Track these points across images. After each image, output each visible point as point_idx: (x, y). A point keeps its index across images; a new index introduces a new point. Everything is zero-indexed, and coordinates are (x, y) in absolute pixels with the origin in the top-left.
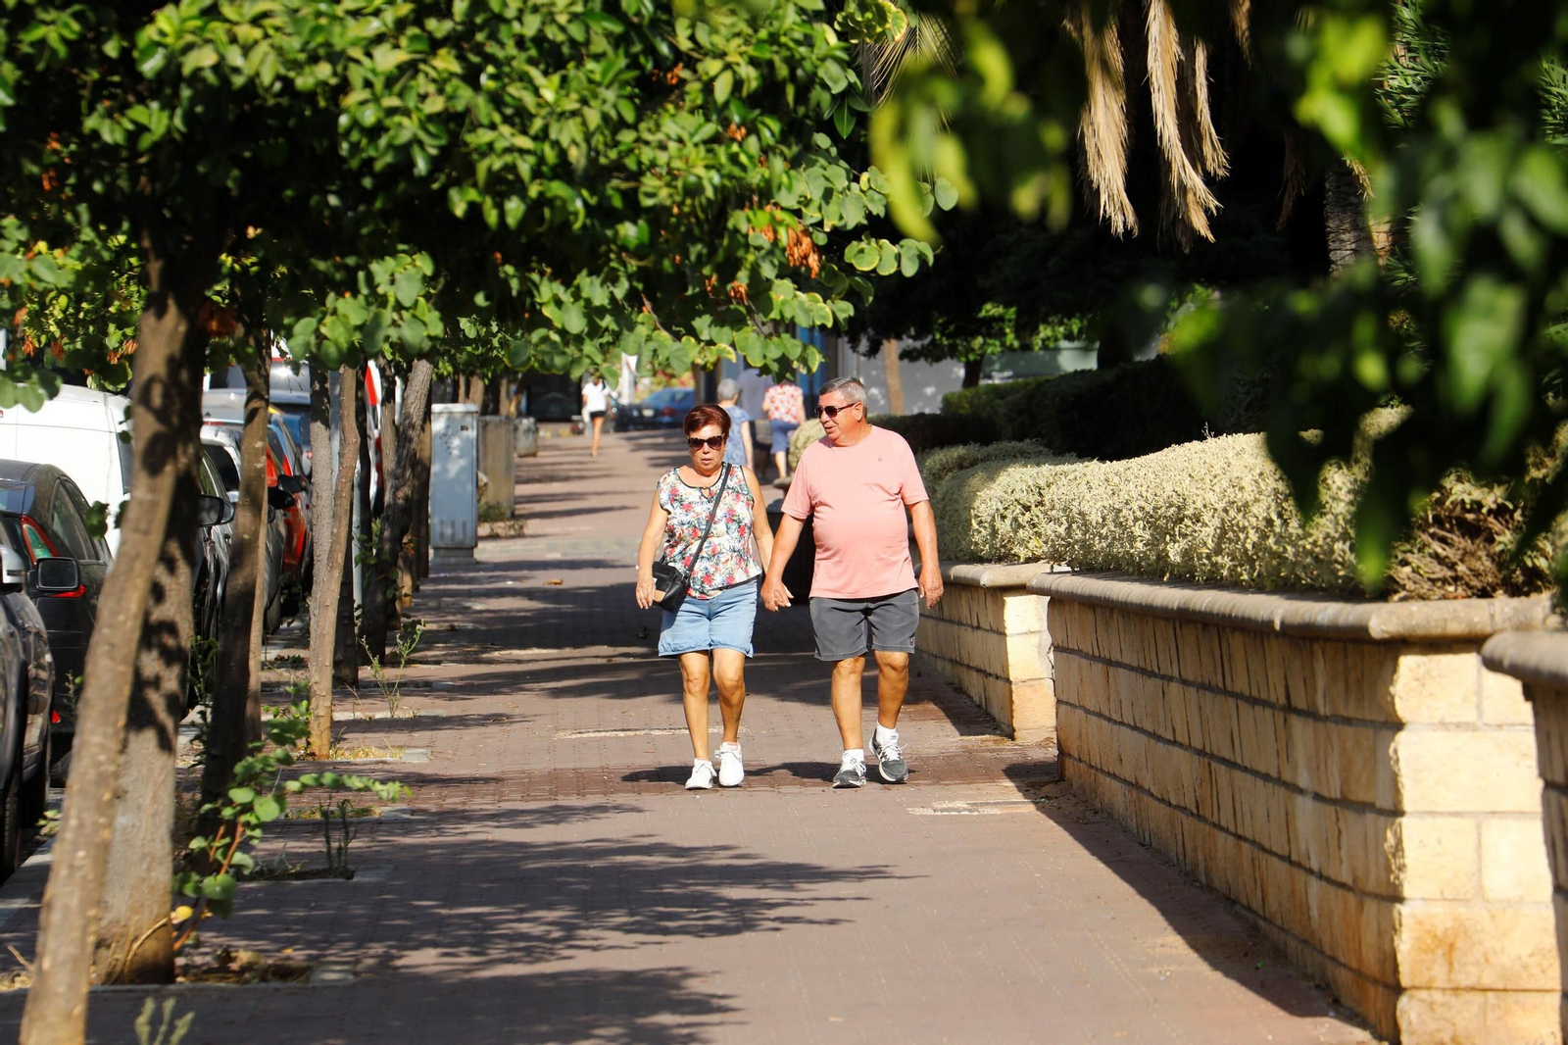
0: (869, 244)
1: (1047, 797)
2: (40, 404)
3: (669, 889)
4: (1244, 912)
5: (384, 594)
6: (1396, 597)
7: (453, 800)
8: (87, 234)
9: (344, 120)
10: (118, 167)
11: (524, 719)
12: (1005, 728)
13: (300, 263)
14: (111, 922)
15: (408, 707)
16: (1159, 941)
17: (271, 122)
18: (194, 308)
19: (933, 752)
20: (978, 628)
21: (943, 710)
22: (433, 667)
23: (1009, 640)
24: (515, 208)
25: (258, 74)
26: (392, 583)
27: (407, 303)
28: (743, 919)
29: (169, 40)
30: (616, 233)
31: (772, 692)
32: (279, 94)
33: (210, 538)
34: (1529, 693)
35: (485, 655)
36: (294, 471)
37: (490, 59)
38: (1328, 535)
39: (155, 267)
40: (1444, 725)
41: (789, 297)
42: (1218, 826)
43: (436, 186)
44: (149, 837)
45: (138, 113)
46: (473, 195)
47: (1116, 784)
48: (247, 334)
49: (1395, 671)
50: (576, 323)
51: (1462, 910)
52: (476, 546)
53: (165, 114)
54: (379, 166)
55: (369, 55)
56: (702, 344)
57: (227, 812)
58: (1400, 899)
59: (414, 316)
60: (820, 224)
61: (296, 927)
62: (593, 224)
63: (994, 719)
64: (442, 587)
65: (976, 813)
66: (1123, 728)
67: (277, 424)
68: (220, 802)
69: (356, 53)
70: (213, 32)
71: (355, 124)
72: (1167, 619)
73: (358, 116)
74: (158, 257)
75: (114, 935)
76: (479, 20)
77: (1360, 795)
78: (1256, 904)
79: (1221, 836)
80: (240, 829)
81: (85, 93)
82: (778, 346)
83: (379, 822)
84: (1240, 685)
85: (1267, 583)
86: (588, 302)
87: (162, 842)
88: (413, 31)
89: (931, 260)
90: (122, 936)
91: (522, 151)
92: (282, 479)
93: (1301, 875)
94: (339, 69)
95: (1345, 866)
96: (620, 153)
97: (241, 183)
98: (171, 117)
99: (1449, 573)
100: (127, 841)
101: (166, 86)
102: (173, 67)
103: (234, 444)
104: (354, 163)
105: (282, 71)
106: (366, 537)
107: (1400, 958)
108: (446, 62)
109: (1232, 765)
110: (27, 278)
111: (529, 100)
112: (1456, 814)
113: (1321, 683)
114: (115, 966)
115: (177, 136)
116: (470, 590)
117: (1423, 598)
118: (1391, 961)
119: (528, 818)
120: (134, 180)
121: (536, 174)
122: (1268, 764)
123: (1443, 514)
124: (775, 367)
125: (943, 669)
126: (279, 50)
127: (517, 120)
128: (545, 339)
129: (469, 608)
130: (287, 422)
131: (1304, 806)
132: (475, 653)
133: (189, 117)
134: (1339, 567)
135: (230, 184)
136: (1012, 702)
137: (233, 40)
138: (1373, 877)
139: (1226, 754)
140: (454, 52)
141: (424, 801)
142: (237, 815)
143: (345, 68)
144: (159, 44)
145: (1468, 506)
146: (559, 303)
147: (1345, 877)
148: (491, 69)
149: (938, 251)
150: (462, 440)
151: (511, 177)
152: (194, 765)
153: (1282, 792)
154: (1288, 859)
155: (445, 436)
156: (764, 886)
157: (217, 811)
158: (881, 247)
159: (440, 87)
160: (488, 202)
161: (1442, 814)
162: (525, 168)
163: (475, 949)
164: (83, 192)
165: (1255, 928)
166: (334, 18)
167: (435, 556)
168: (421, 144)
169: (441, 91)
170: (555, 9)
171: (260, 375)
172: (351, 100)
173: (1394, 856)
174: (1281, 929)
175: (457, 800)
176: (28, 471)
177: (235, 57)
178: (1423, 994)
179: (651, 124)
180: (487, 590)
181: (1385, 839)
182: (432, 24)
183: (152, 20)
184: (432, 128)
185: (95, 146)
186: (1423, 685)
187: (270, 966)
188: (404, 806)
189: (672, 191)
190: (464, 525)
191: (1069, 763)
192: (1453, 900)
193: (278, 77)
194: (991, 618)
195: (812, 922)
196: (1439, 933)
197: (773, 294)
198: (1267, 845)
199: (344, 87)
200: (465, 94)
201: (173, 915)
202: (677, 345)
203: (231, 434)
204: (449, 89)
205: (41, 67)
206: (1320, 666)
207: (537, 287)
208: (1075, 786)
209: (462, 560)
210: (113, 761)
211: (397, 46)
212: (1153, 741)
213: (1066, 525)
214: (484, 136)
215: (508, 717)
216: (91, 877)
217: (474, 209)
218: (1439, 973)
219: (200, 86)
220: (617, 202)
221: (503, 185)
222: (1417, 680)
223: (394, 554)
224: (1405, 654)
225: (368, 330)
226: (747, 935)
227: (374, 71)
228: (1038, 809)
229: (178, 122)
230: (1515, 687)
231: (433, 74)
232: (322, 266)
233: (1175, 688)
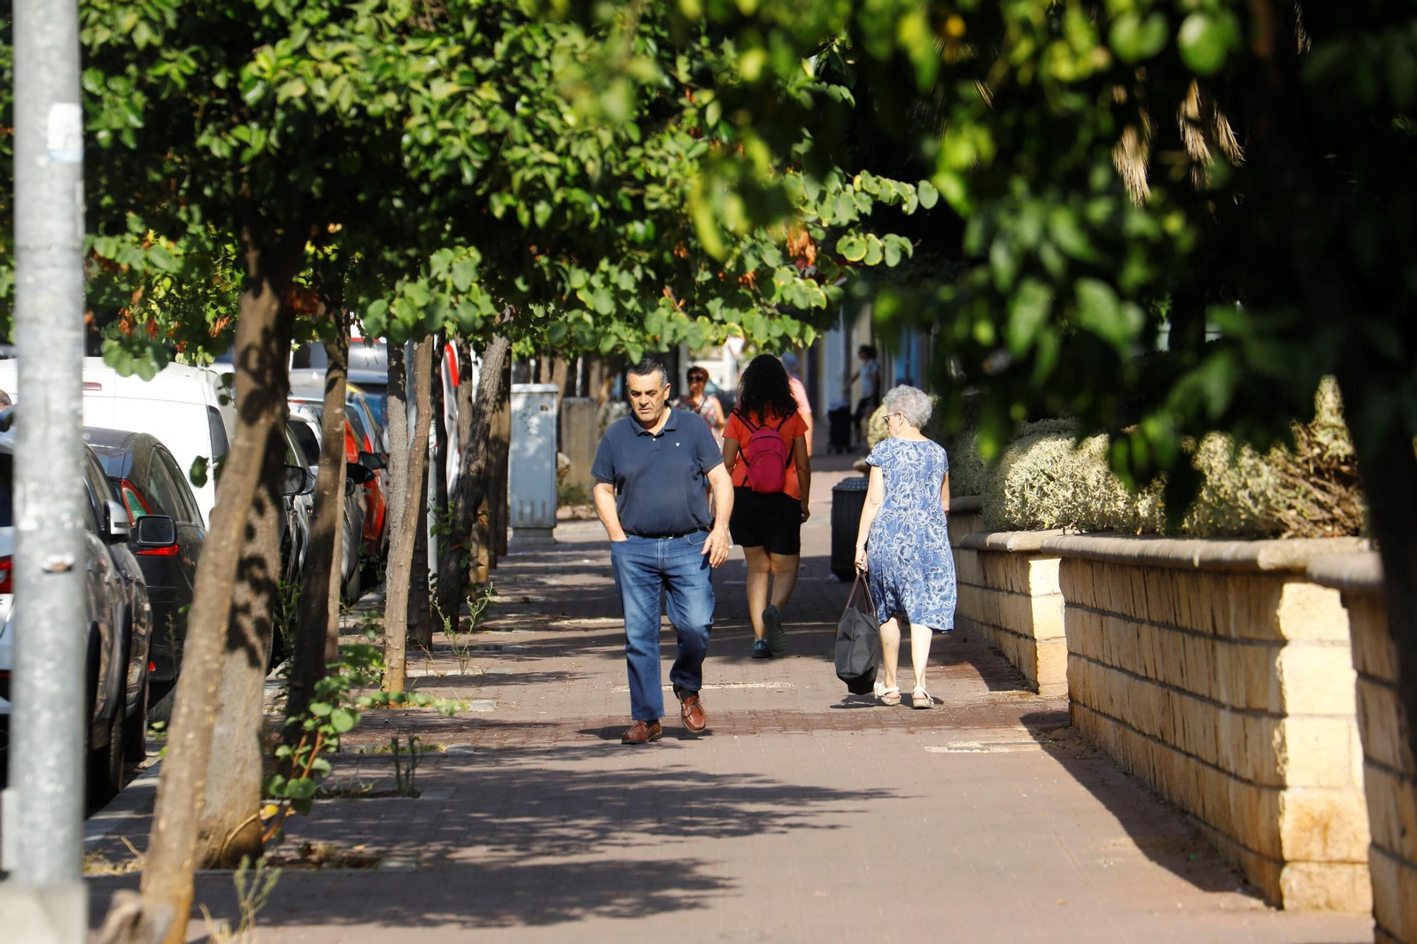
0: (858, 238)
1: (1056, 740)
2: (152, 375)
3: (694, 805)
4: (1193, 821)
5: (458, 563)
6: (1284, 536)
7: (513, 740)
8: (195, 228)
9: (406, 140)
10: (224, 175)
11: (584, 676)
12: (1032, 683)
13: (372, 255)
14: (209, 817)
15: (476, 667)
16: (1113, 841)
17: (348, 139)
18: (283, 289)
19: (961, 704)
20: (1012, 592)
21: (979, 670)
22: (504, 633)
23: (1034, 601)
24: (543, 210)
25: (337, 102)
26: (464, 553)
27: (463, 288)
28: (754, 825)
29: (267, 75)
30: (626, 232)
31: (822, 654)
32: (356, 117)
33: (292, 508)
34: (1345, 602)
35: (555, 624)
36: (374, 448)
37: (525, 91)
38: (1235, 485)
39: (252, 256)
40: (1321, 642)
41: (789, 283)
42: (1174, 747)
43: (480, 192)
44: (242, 744)
45: (241, 132)
46: (509, 200)
47: (1110, 723)
48: (328, 312)
49: (1280, 596)
50: (605, 305)
51: (1335, 796)
52: (555, 526)
53: (263, 133)
54: (434, 176)
55: (427, 86)
56: (715, 323)
57: (309, 724)
58: (1284, 787)
59: (469, 300)
60: (819, 221)
61: (366, 831)
62: (608, 223)
63: (1024, 677)
64: (519, 565)
65: (986, 752)
66: (1113, 671)
67: (358, 402)
68: (302, 716)
69: (417, 85)
70: (302, 68)
71: (416, 142)
72: (1138, 567)
73: (417, 135)
74: (256, 248)
75: (211, 828)
76: (515, 59)
77: (1258, 703)
78: (1199, 812)
79: (1176, 755)
80: (319, 738)
81: (198, 115)
82: (780, 326)
83: (445, 756)
84: (1185, 621)
85: (1204, 530)
86: (616, 286)
87: (253, 748)
88: (462, 67)
89: (911, 252)
90: (218, 828)
91: (549, 165)
92: (363, 455)
93: (1224, 777)
94: (403, 98)
95: (1250, 766)
96: (629, 166)
97: (323, 188)
98: (268, 136)
99: (1327, 516)
100: (223, 747)
101: (264, 111)
102: (270, 97)
103: (316, 419)
104: (414, 174)
105: (357, 99)
106: (441, 509)
107: (1284, 835)
108: (488, 93)
109: (1181, 691)
110: (145, 265)
111: (555, 123)
112: (1331, 716)
113: (1232, 612)
114: (212, 854)
115: (272, 151)
116: (547, 567)
117: (1306, 536)
118: (1277, 841)
119: (579, 753)
120: (237, 185)
121: (561, 182)
122: (1202, 689)
123: (1323, 466)
124: (777, 343)
125: (988, 635)
126: (355, 83)
127: (546, 139)
128: (579, 320)
129: (543, 583)
130: (367, 401)
131: (1225, 717)
132: (547, 621)
133: (282, 136)
134: (1241, 511)
135: (314, 189)
136: (1037, 659)
137: (318, 74)
138: (1266, 771)
139: (1178, 683)
140: (495, 85)
141: (487, 740)
142: (317, 726)
143: (408, 97)
144: (258, 78)
145: (1342, 460)
146: (591, 288)
147: (1249, 775)
148: (524, 99)
149: (917, 244)
150: (541, 418)
151: (539, 186)
152: (279, 696)
153: (1212, 708)
154: (1216, 767)
155: (524, 415)
156: (782, 803)
157: (299, 724)
158: (868, 241)
159: (484, 110)
160: (522, 205)
161: (1318, 716)
162: (551, 178)
163: (522, 846)
164: (194, 195)
165: (1199, 832)
166: (400, 57)
167: (515, 536)
168: (468, 159)
169: (484, 116)
170: (577, 51)
171: (340, 348)
172: (412, 123)
173: (1280, 751)
174: (1215, 829)
175: (517, 740)
176: (126, 439)
177: (319, 89)
178: (1302, 866)
179: (655, 143)
180: (564, 567)
181: (1273, 738)
182: (478, 62)
183: (252, 58)
184: (477, 146)
185: (206, 158)
186: (1304, 608)
187: (344, 858)
188: (468, 744)
189: (671, 196)
190: (544, 505)
191: (1077, 708)
192: (1328, 788)
193: (354, 105)
194: (1020, 583)
195: (816, 827)
196: (1316, 815)
197: (775, 280)
198: (1203, 757)
199: (407, 112)
200: (504, 119)
201: (262, 812)
202: (693, 325)
203: (313, 411)
204: (490, 114)
205: (164, 96)
206: (1232, 597)
207: (567, 274)
208: (1082, 730)
209: (540, 540)
210: (217, 660)
211: (449, 80)
212: (1132, 679)
213: (1072, 490)
214: (518, 153)
215: (571, 675)
216: (198, 754)
217: (511, 212)
218: (1316, 849)
219: (291, 112)
220: (627, 206)
221: (533, 192)
222: (1298, 604)
223: (468, 524)
224: (1289, 582)
225: (429, 309)
226: (757, 837)
227: (430, 100)
228: (1043, 749)
229: (273, 140)
230: (1334, 596)
231: (478, 102)
232: (388, 256)
233: (1145, 629)
